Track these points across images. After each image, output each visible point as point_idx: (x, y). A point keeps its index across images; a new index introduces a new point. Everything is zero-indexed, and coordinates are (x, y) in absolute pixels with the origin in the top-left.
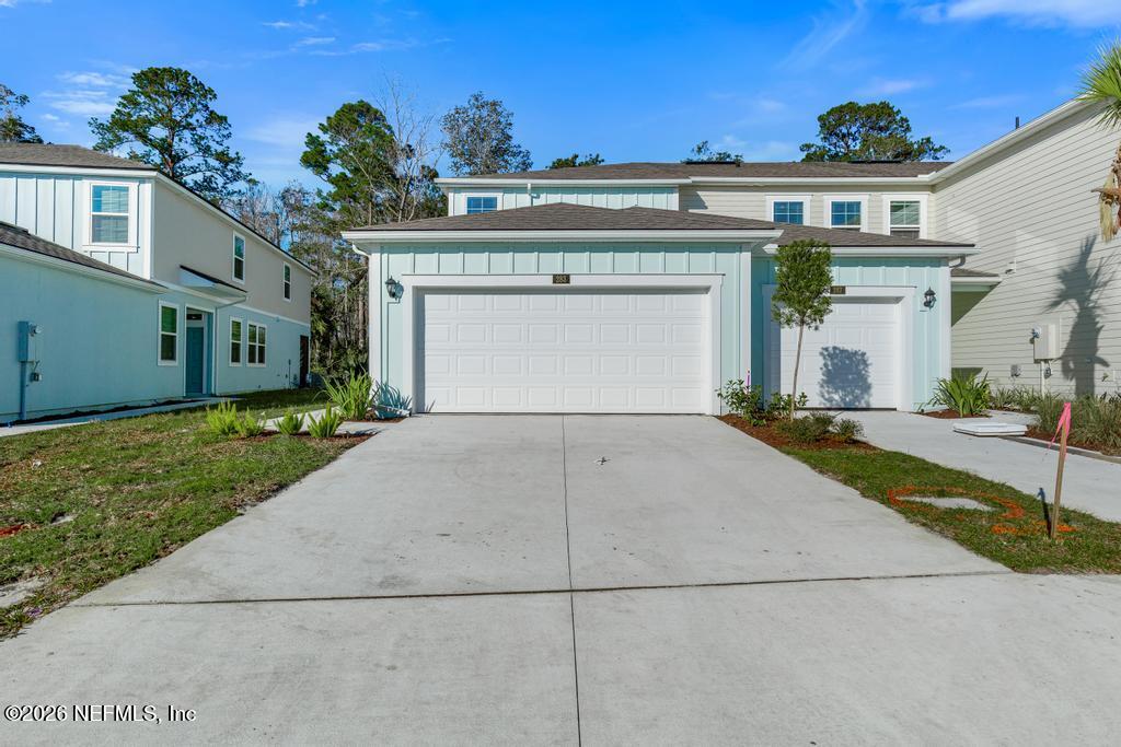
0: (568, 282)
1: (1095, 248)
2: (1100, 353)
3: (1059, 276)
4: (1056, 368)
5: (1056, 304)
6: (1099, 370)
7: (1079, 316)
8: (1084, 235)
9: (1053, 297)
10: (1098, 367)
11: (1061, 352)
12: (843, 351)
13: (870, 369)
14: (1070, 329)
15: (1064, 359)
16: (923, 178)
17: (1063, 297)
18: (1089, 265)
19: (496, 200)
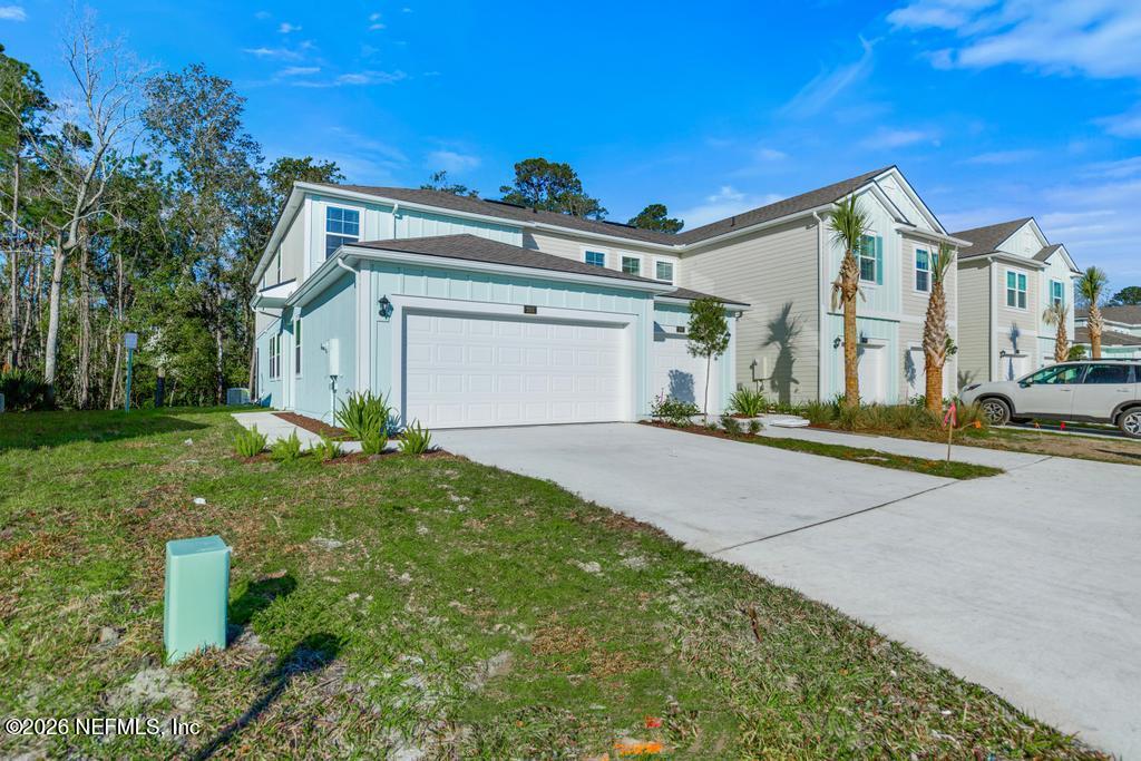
0: (535, 313)
1: (791, 310)
2: (793, 376)
3: (769, 326)
4: (767, 385)
5: (767, 344)
6: (793, 386)
7: (781, 352)
8: (784, 302)
9: (765, 339)
10: (792, 384)
11: (770, 375)
12: (681, 373)
13: (695, 386)
14: (775, 361)
15: (772, 379)
16: (677, 248)
17: (771, 339)
18: (787, 321)
19: (357, 214)
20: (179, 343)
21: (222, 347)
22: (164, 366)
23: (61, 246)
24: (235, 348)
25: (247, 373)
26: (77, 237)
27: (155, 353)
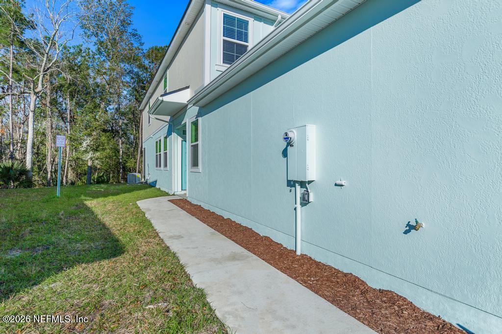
19: (247, 23)
20: (99, 146)
21: (122, 148)
22: (91, 158)
23: (33, 90)
24: (128, 149)
25: (136, 162)
26: (43, 85)
27: (86, 151)
